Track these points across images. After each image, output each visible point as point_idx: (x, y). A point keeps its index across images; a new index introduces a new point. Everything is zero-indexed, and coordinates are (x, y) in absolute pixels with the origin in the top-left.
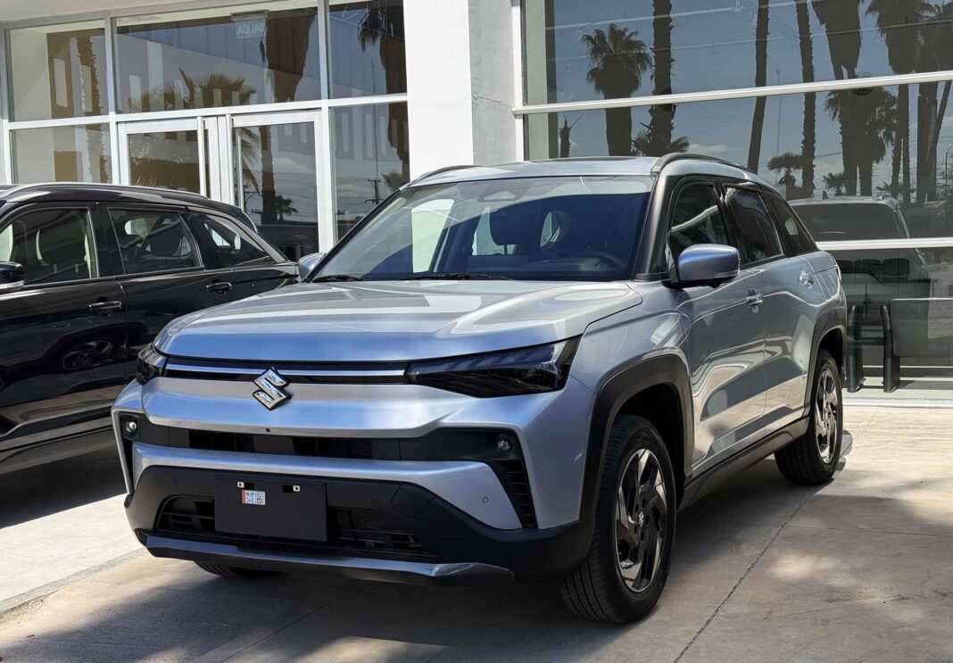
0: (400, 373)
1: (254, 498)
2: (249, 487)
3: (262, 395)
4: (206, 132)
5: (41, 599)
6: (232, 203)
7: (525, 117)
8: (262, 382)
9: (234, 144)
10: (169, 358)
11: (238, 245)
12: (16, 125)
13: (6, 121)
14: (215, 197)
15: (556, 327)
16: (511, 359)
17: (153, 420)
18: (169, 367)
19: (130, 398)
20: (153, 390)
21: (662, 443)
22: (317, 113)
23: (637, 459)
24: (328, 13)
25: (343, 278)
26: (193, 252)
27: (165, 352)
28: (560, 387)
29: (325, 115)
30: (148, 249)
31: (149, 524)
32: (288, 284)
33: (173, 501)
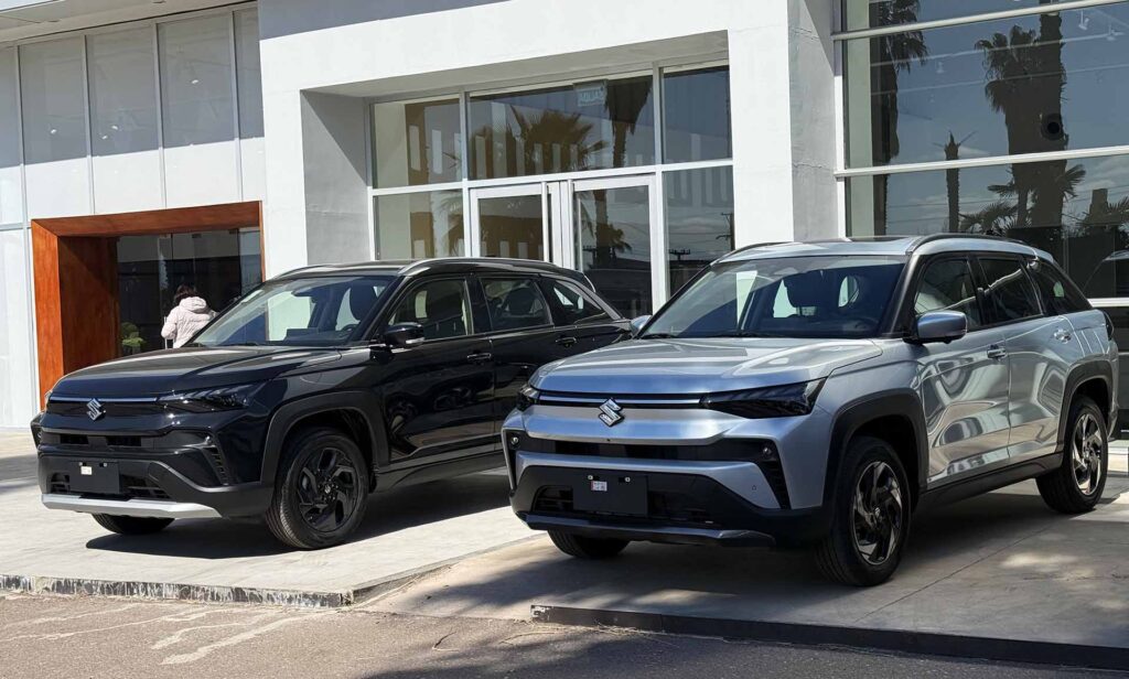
0: (697, 401)
1: (599, 486)
2: (596, 479)
3: (604, 417)
4: (549, 196)
5: (449, 567)
6: (573, 268)
7: (847, 180)
8: (605, 408)
9: (575, 209)
10: (542, 392)
11: (581, 305)
12: (378, 192)
13: (370, 188)
14: (557, 263)
15: (810, 372)
16: (773, 393)
17: (531, 434)
18: (542, 398)
19: (515, 420)
20: (530, 413)
21: (897, 458)
22: (652, 178)
23: (873, 468)
24: (663, 80)
25: (664, 336)
26: (543, 311)
27: (539, 387)
28: (808, 412)
29: (659, 179)
30: (507, 309)
31: (528, 508)
32: (622, 339)
33: (544, 491)
